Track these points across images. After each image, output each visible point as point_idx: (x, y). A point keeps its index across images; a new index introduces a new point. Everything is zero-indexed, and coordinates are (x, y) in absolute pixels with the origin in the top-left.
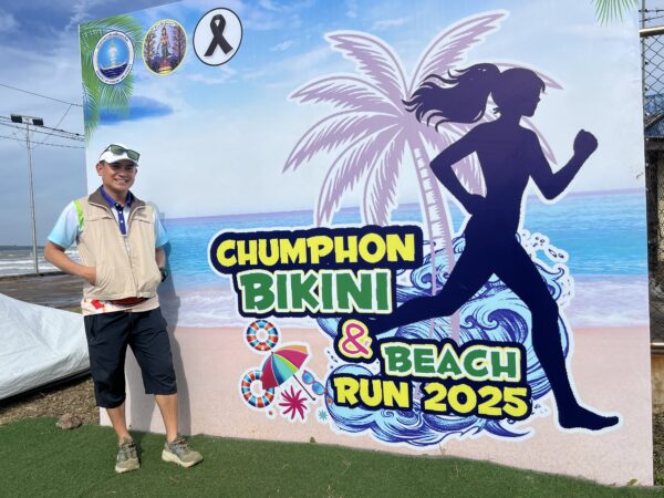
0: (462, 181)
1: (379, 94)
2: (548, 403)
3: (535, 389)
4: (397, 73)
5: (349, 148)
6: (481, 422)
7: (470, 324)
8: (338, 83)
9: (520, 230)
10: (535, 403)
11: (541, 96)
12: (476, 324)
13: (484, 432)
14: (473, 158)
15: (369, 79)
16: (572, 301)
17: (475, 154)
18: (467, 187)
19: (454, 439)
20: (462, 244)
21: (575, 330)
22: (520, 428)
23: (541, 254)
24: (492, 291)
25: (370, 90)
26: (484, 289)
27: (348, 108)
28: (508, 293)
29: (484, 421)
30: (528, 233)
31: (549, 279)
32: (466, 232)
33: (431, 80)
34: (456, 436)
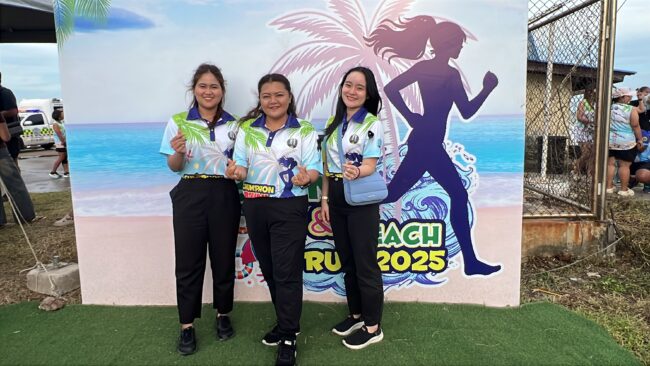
0: (407, 103)
1: (345, 30)
2: (458, 260)
3: (450, 251)
4: (359, 15)
5: (320, 71)
6: (413, 276)
7: (409, 208)
8: (311, 17)
9: (446, 141)
10: (450, 260)
11: (464, 44)
12: (413, 207)
13: (415, 283)
14: (415, 86)
15: (337, 16)
16: (477, 190)
17: (416, 83)
18: (410, 108)
19: (394, 290)
20: (406, 149)
21: (478, 210)
22: (439, 278)
23: (458, 158)
24: (425, 184)
25: (339, 26)
26: (419, 182)
27: (319, 39)
28: (436, 185)
29: (416, 275)
30: (451, 143)
31: (463, 175)
32: (408, 140)
33: (386, 23)
34: (396, 287)
